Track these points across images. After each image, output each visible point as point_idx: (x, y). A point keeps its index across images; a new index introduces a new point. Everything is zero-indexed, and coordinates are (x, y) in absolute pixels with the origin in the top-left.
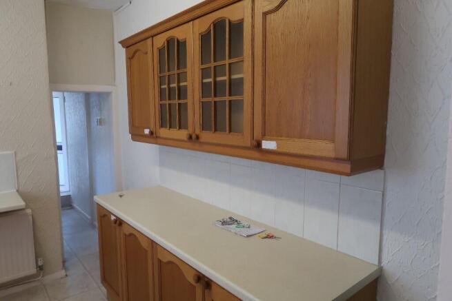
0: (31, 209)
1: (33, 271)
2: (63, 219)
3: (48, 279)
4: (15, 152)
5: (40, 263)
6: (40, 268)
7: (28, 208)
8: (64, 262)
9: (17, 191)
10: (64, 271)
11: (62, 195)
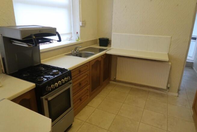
0: (172, 63)
1: (165, 88)
2: (184, 72)
3: (170, 94)
4: (172, 37)
5: (169, 86)
6: (168, 88)
7: (170, 62)
8: (179, 90)
9: (168, 54)
10: (177, 94)
11: (187, 61)
